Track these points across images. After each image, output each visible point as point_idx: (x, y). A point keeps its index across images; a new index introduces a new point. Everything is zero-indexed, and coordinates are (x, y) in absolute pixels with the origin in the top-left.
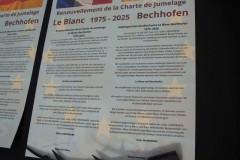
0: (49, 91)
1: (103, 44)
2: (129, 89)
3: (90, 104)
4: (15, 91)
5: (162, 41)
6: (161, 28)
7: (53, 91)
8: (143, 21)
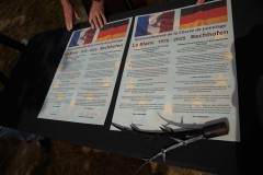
0: (128, 87)
1: (167, 56)
2: (186, 82)
3: (158, 93)
4: (106, 88)
5: (210, 51)
6: (209, 43)
7: (131, 87)
8: (195, 40)
